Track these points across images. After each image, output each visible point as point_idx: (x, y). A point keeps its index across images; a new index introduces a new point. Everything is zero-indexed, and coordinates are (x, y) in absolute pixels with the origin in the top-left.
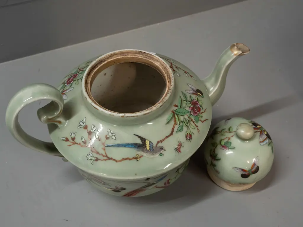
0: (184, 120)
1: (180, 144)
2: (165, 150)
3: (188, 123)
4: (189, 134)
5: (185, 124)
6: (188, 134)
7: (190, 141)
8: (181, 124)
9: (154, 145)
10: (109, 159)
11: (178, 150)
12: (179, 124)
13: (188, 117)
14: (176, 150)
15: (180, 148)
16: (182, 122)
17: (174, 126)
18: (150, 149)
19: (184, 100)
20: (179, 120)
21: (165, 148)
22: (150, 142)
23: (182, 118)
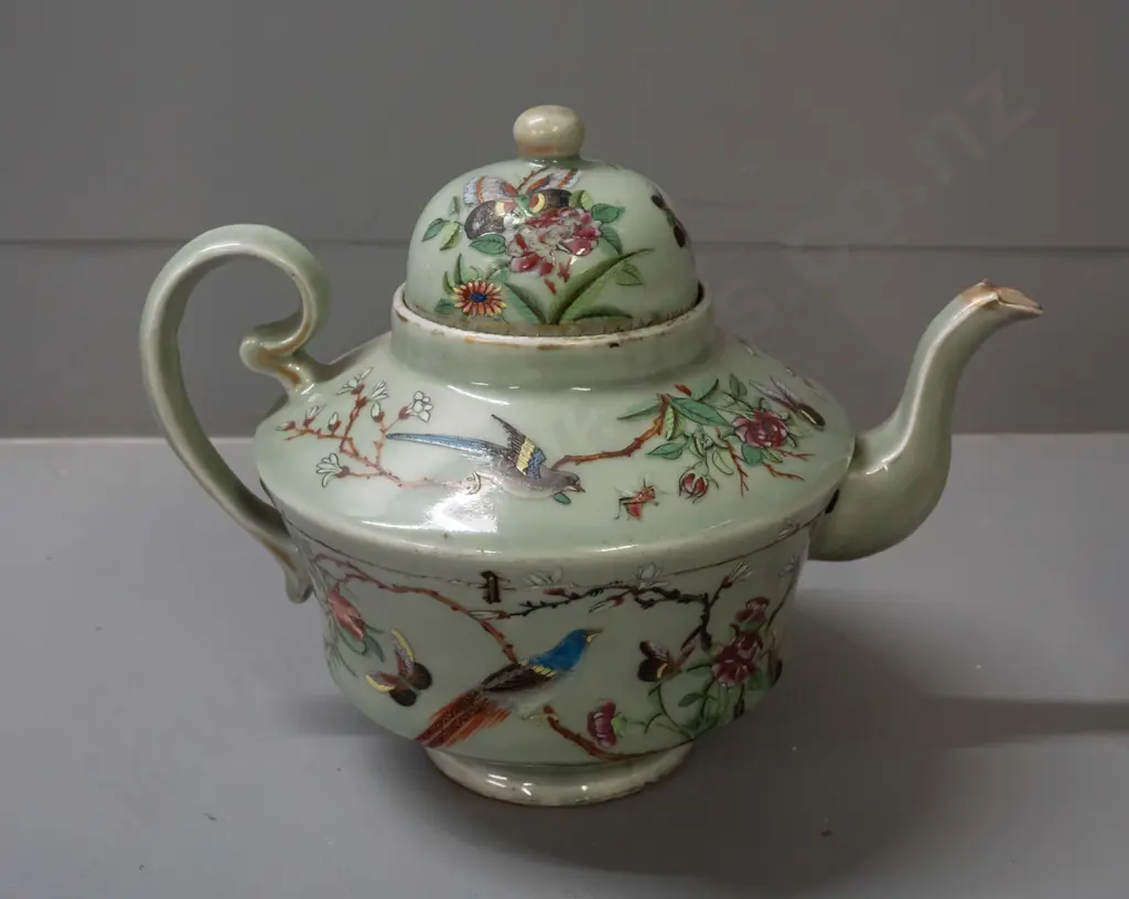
0: (698, 436)
1: (648, 494)
2: (579, 489)
3: (707, 449)
4: (697, 478)
5: (696, 445)
6: (693, 476)
7: (693, 499)
8: (680, 441)
9: (549, 464)
10: (382, 473)
11: (630, 506)
12: (669, 436)
13: (719, 436)
14: (625, 504)
15: (643, 502)
16: (687, 437)
17: (647, 433)
18: (526, 470)
19: (730, 392)
20: (675, 429)
21: (584, 483)
22: (537, 450)
23: (690, 427)
